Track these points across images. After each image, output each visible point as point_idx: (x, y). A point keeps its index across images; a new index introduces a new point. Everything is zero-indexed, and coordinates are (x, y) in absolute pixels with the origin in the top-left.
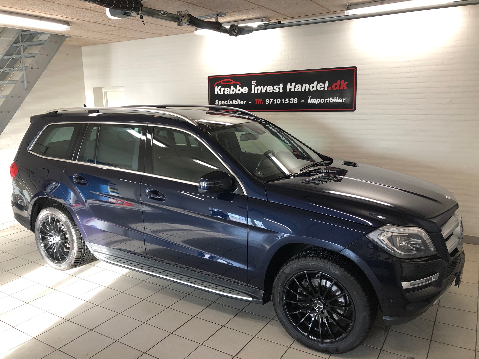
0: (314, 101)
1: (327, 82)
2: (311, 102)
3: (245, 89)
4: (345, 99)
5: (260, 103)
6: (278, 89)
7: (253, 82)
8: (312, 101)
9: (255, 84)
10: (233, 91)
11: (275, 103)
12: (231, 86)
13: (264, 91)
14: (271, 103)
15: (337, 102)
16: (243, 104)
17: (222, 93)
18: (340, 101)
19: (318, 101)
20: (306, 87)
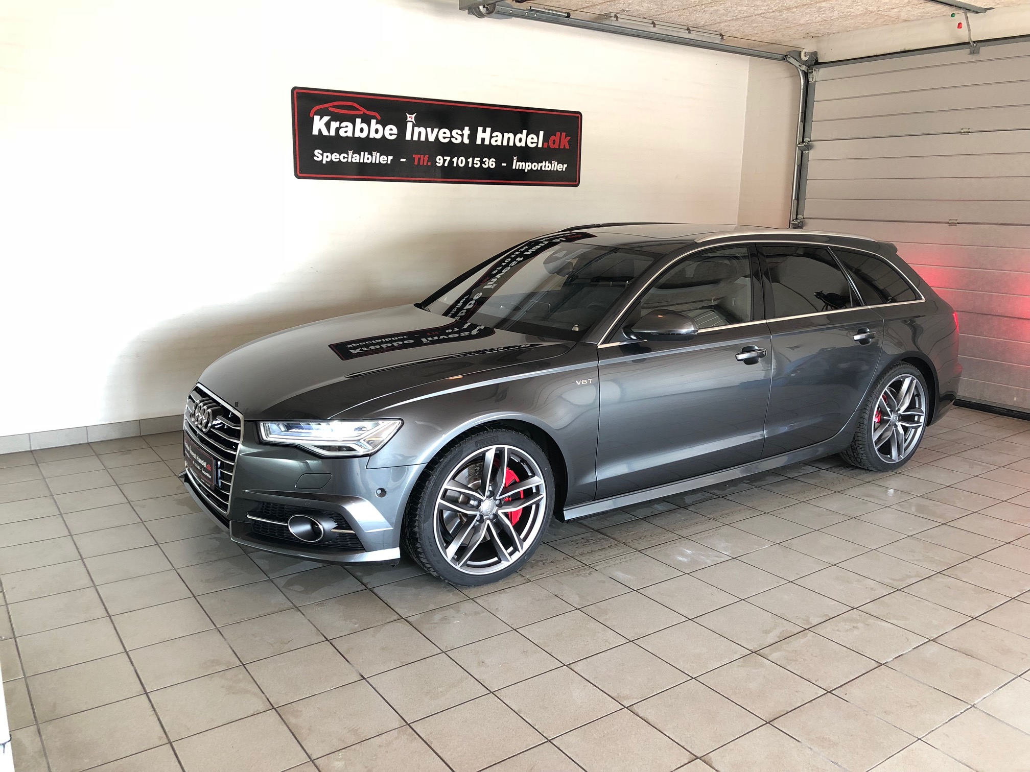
2: (517, 168)
3: (391, 130)
5: (425, 164)
6: (461, 136)
7: (408, 116)
8: (519, 165)
9: (413, 120)
10: (362, 130)
11: (455, 165)
12: (357, 119)
13: (432, 138)
14: (446, 164)
16: (385, 162)
17: (333, 133)
19: (529, 166)
20: (509, 138)
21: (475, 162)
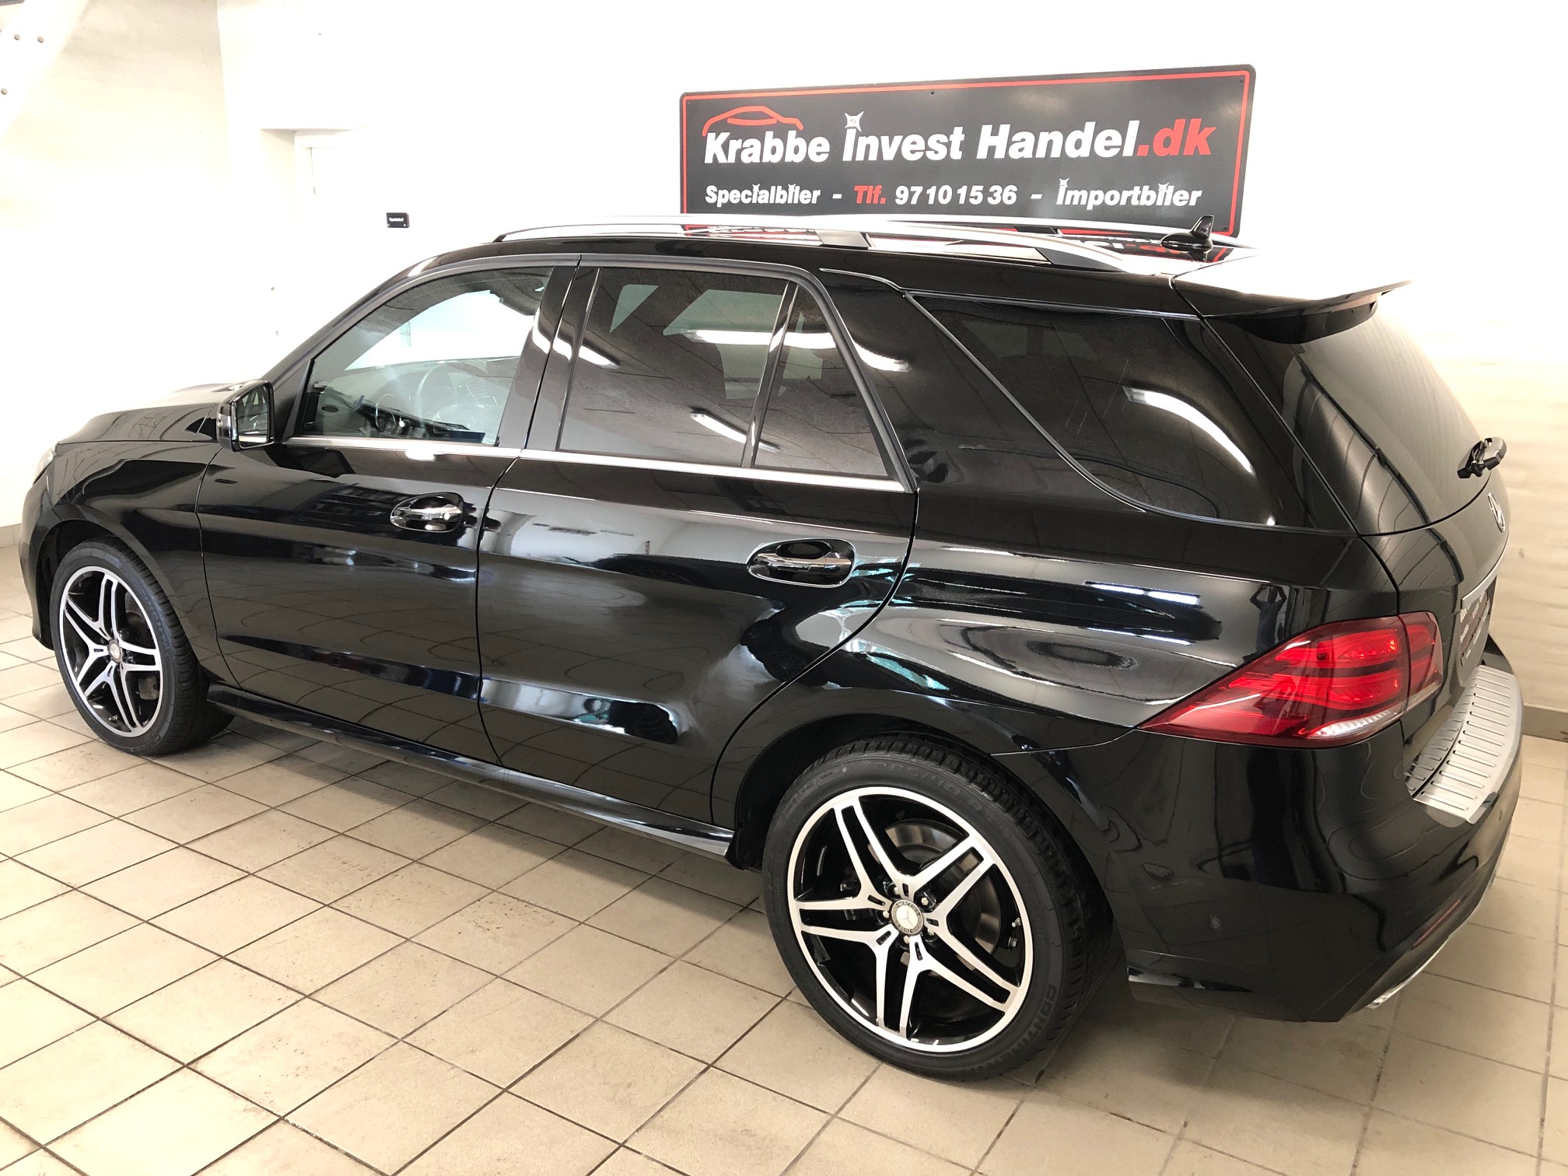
0: (1081, 196)
1: (1134, 126)
4: (1201, 192)
8: (1073, 197)
13: (889, 155)
15: (1168, 203)
17: (732, 159)
18: (1181, 201)
19: (1096, 198)
20: (1050, 143)
21: (971, 195)
